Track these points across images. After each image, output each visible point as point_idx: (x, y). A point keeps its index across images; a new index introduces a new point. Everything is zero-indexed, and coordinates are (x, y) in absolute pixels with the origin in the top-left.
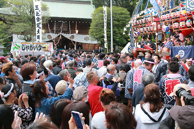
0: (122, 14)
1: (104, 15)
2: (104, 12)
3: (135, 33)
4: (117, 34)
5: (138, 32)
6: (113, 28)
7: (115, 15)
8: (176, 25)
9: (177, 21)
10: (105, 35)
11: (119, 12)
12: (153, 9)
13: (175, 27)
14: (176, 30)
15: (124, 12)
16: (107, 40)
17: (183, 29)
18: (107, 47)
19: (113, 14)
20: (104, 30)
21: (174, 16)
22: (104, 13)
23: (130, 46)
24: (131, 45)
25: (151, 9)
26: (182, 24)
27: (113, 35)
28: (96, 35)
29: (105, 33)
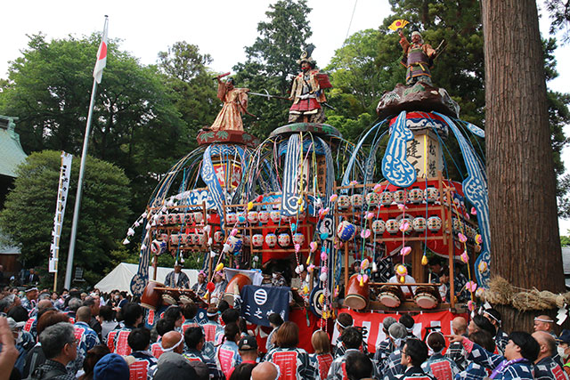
0: (110, 181)
1: (62, 178)
2: (62, 168)
3: (155, 244)
4: (89, 234)
5: (164, 242)
6: (80, 217)
7: (90, 182)
8: (256, 239)
9: (259, 232)
10: (56, 234)
11: (105, 175)
12: (204, 193)
13: (256, 243)
14: (257, 251)
15: (117, 177)
16: (58, 248)
17: (271, 251)
18: (56, 271)
19: (85, 178)
20: (56, 219)
21: (255, 219)
22: (62, 173)
23: (138, 277)
24: (138, 273)
25: (200, 192)
26: (269, 238)
27: (77, 237)
28: (23, 230)
29: (55, 228)
